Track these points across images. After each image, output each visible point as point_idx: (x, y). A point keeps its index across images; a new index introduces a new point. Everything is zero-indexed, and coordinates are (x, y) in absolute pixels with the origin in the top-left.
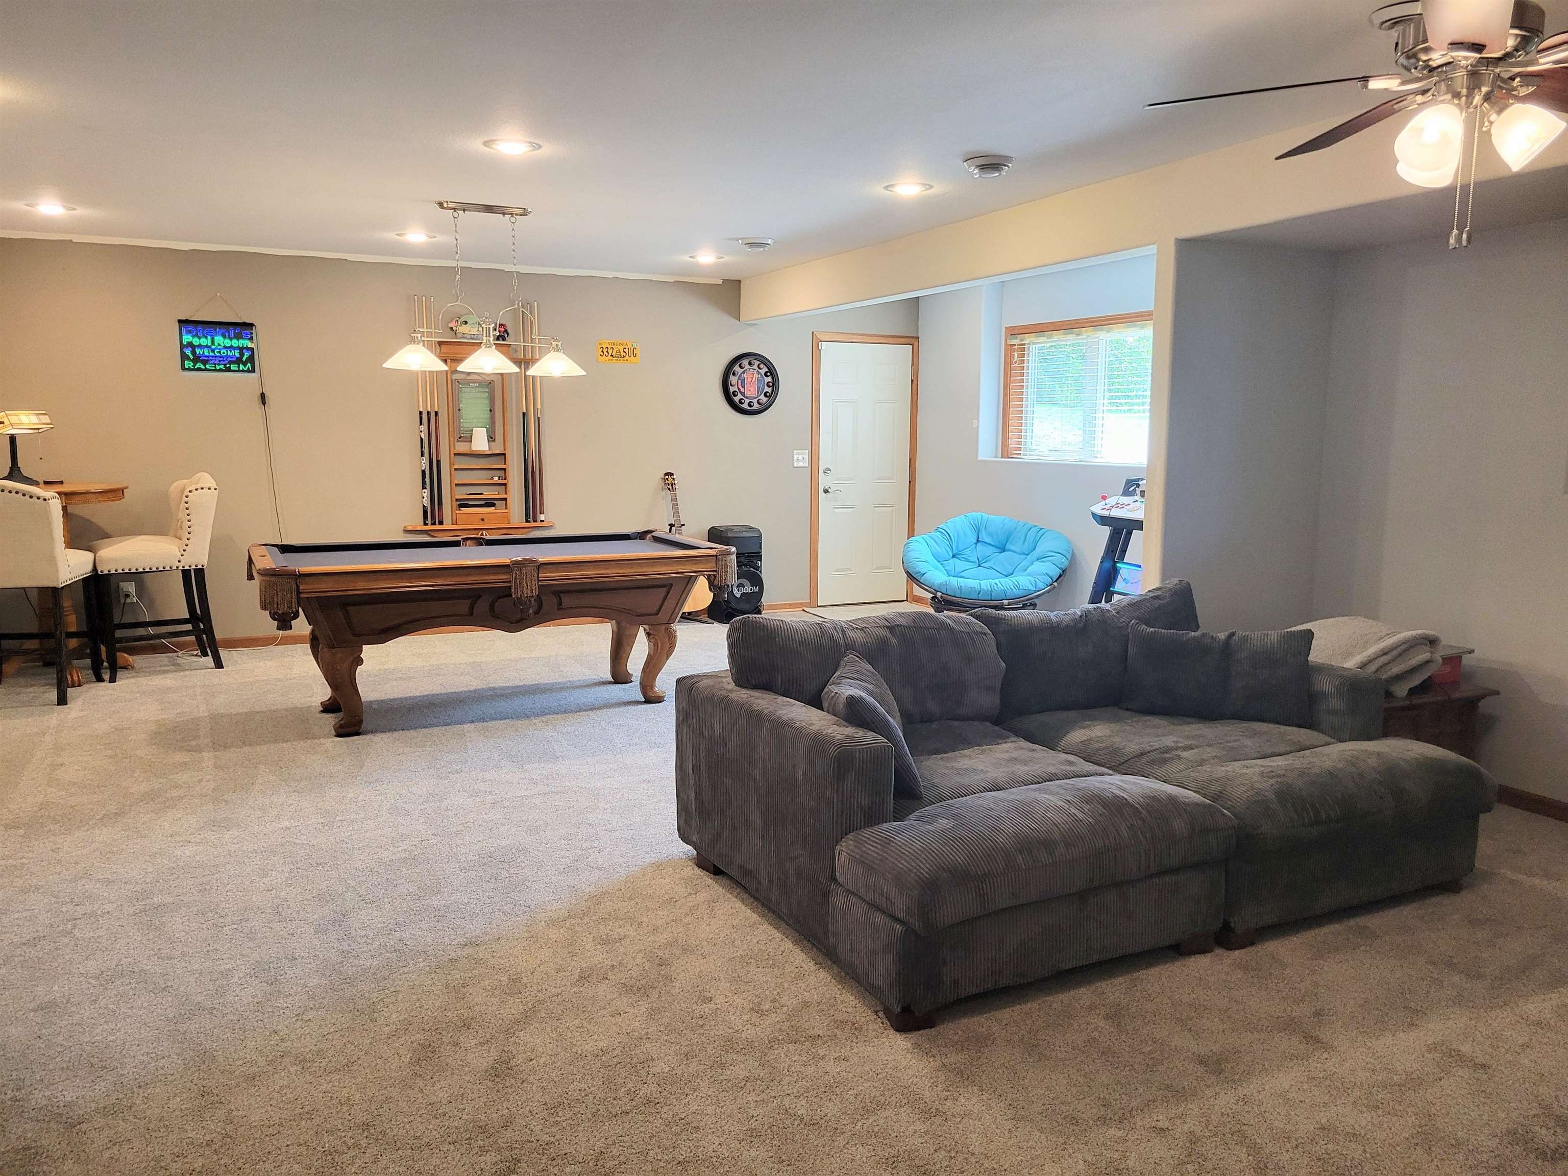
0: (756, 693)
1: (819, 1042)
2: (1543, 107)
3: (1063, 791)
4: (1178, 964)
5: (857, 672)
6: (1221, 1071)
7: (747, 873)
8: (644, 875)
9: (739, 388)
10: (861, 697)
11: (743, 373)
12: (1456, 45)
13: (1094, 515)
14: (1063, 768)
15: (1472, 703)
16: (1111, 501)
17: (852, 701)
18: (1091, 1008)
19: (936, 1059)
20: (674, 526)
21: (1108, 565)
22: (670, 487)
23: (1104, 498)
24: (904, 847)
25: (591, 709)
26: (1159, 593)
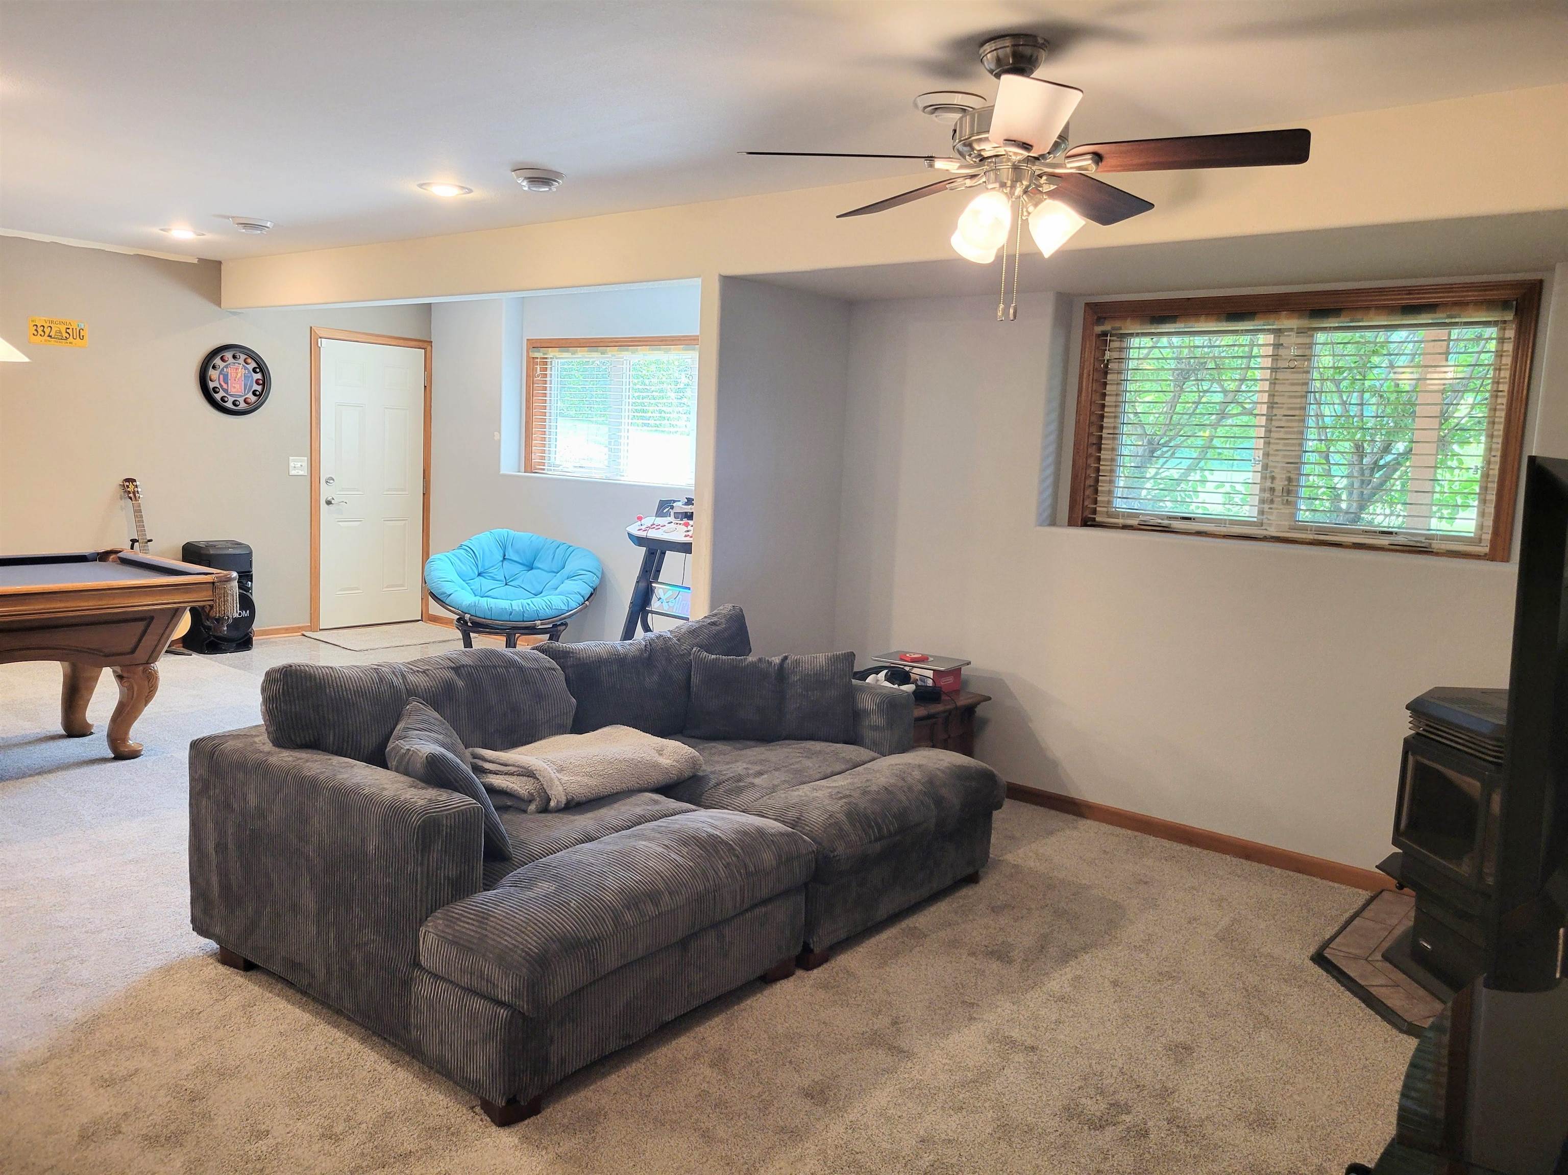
0: (303, 755)
1: (412, 1159)
2: (1069, 205)
3: (659, 836)
4: (766, 993)
5: (424, 722)
6: (826, 1101)
7: (294, 965)
8: (150, 985)
9: (220, 384)
10: (443, 755)
11: (226, 367)
12: (1010, 141)
13: (630, 536)
14: (649, 808)
15: (970, 710)
16: (647, 521)
17: (433, 762)
18: (696, 1056)
19: (549, 1151)
20: (137, 541)
21: (643, 585)
22: (131, 495)
23: (640, 519)
24: (507, 921)
25: (39, 774)
26: (715, 619)
